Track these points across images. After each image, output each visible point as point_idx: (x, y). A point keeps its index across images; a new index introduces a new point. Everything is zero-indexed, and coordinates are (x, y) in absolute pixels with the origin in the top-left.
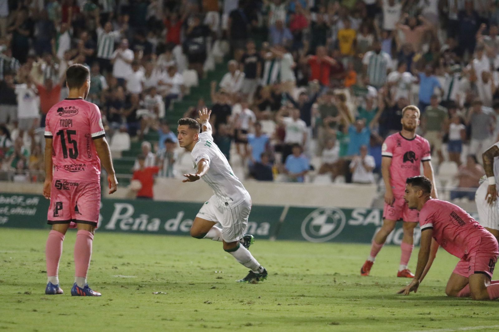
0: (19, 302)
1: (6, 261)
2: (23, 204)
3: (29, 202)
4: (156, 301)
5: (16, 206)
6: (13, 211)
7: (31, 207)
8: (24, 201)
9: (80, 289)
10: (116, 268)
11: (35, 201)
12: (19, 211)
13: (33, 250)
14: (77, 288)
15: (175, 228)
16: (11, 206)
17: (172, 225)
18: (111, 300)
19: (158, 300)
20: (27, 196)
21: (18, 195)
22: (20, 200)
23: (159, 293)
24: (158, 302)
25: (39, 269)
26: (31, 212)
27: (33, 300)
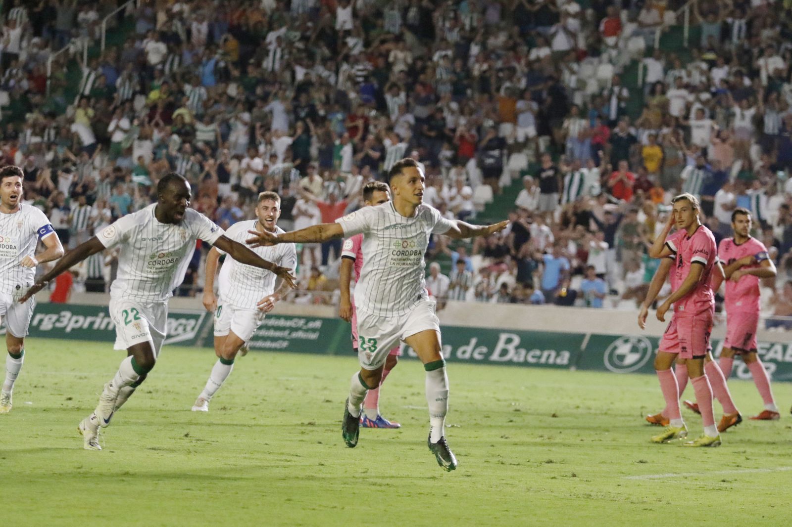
0: (303, 433)
1: (287, 389)
2: (305, 327)
3: (311, 325)
4: (449, 435)
5: (297, 329)
6: (295, 335)
7: (314, 330)
8: (306, 324)
9: (370, 421)
10: (405, 398)
11: (318, 324)
12: (300, 335)
13: (316, 377)
14: (367, 420)
15: (467, 356)
16: (292, 330)
17: (464, 352)
18: (401, 433)
19: (451, 434)
20: (309, 319)
21: (300, 318)
22: (301, 323)
23: (453, 426)
24: (451, 436)
25: (323, 398)
26: (313, 336)
27: (317, 431)
